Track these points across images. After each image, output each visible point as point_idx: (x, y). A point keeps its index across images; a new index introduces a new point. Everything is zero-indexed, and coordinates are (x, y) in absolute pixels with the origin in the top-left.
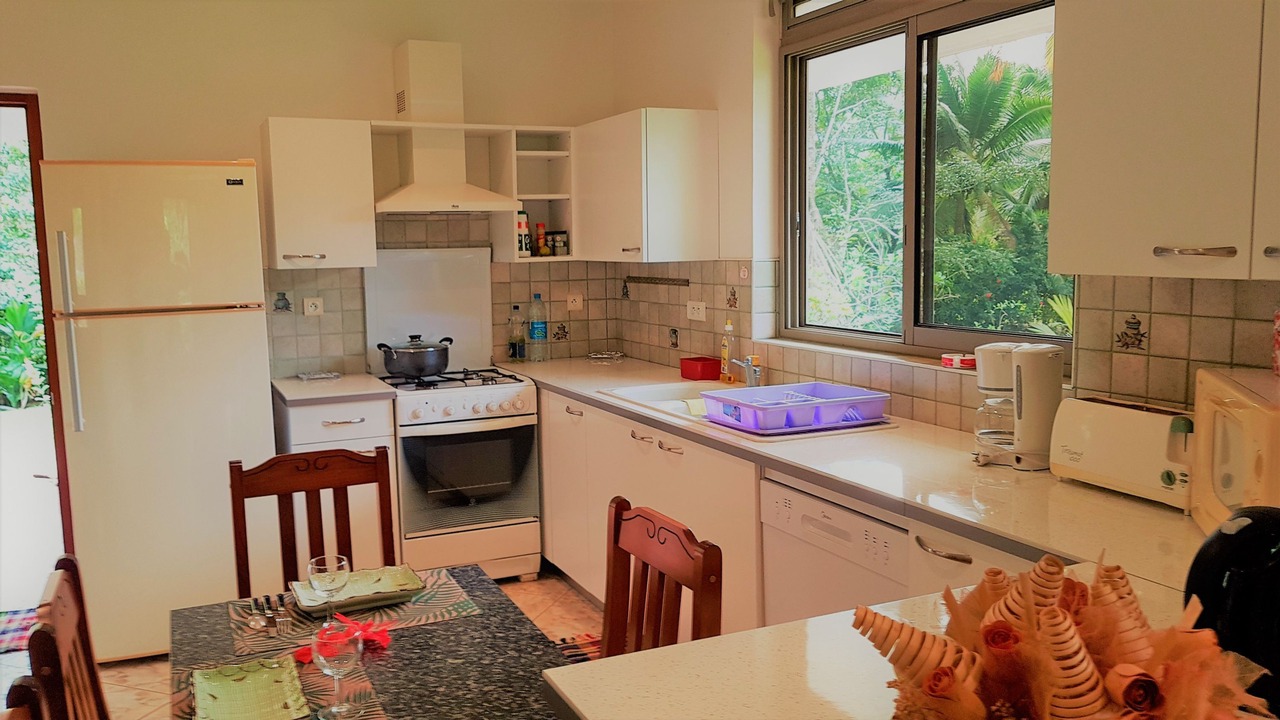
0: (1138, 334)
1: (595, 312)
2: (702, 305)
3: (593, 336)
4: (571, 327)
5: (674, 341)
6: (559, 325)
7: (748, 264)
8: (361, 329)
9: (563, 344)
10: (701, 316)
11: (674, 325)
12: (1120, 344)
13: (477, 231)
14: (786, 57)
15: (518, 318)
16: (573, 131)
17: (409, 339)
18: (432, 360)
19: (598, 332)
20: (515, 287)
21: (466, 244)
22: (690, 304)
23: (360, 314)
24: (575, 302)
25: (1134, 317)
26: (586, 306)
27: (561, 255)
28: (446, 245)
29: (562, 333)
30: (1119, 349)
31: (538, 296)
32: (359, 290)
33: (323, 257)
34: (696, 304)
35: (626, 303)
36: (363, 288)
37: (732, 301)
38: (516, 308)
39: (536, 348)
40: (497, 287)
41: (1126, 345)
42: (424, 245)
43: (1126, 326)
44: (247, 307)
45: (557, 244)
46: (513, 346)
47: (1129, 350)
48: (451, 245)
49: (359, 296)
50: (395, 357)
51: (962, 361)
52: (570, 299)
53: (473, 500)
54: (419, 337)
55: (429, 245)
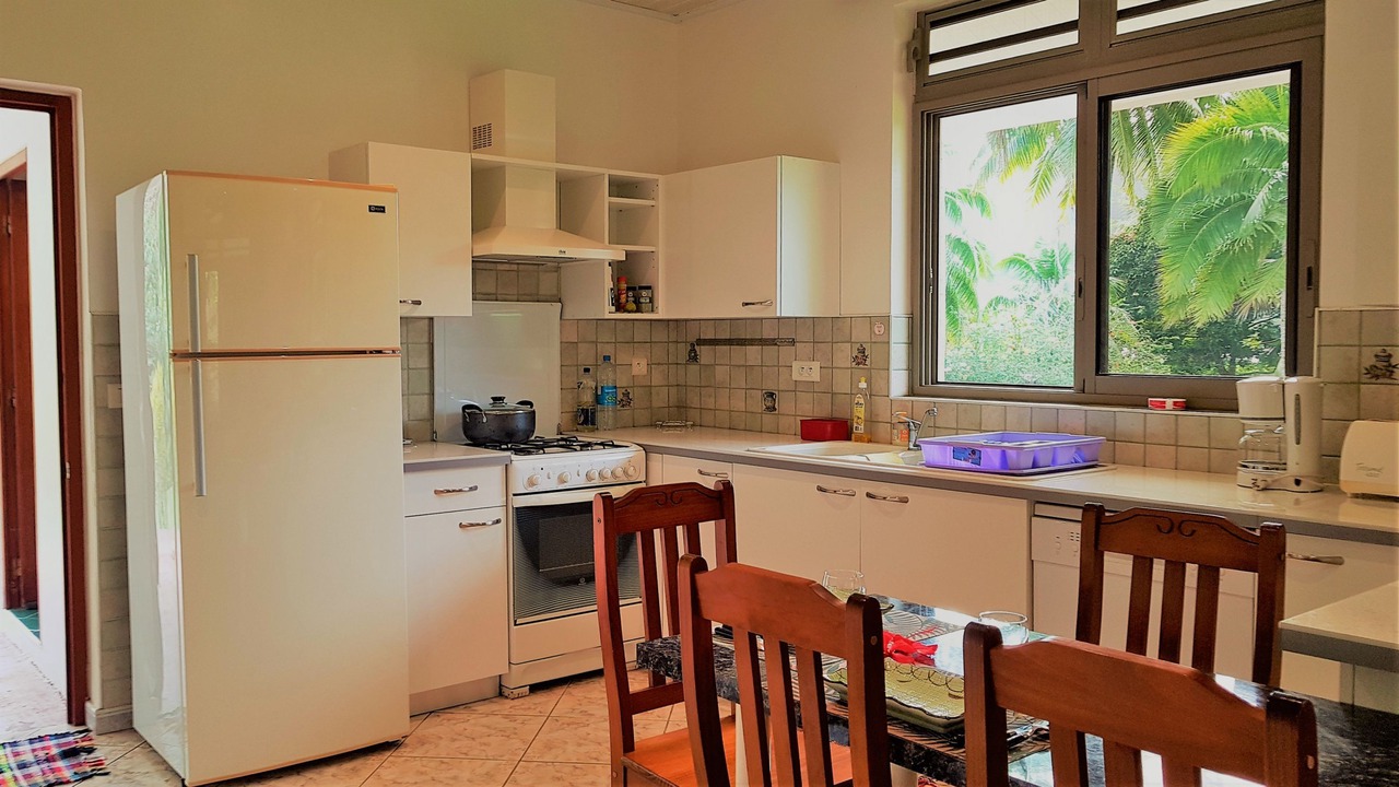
0: (1390, 365)
1: (657, 379)
2: (816, 365)
3: (656, 404)
4: (635, 394)
5: (769, 404)
6: (623, 391)
7: (886, 320)
8: (427, 390)
9: (627, 412)
10: (815, 376)
11: (771, 387)
12: (1369, 376)
13: (547, 285)
14: (922, 113)
15: (589, 382)
16: (661, 178)
17: (492, 401)
18: (521, 424)
19: (661, 399)
20: (582, 347)
21: (536, 298)
22: (795, 365)
23: (426, 372)
24: (640, 367)
25: (1384, 351)
26: (650, 371)
27: (647, 312)
28: (515, 298)
29: (626, 400)
30: (1368, 381)
31: (606, 358)
32: (426, 346)
33: (419, 303)
34: (806, 364)
35: (693, 368)
36: (431, 345)
37: (861, 358)
38: (587, 370)
39: (605, 415)
40: (567, 347)
41: (1377, 377)
42: (494, 297)
43: (1374, 359)
44: (380, 352)
45: (642, 300)
46: (585, 412)
47: (1379, 381)
48: (521, 298)
49: (426, 353)
50: (485, 420)
51: (1175, 403)
52: (635, 363)
53: (582, 580)
54: (501, 399)
55: (499, 298)
